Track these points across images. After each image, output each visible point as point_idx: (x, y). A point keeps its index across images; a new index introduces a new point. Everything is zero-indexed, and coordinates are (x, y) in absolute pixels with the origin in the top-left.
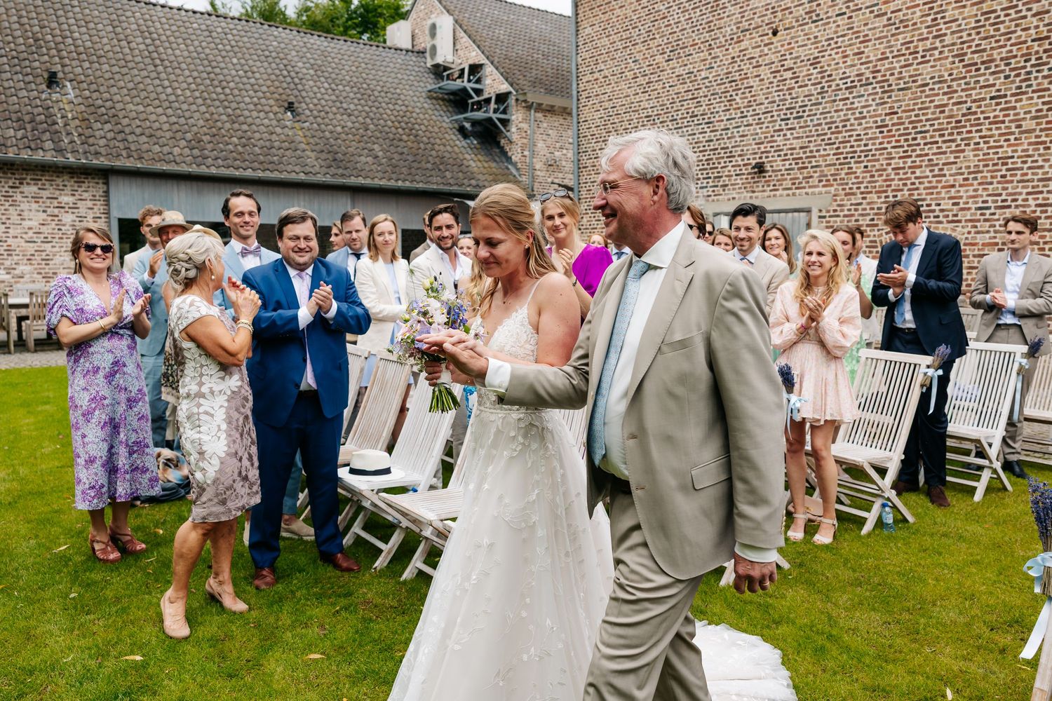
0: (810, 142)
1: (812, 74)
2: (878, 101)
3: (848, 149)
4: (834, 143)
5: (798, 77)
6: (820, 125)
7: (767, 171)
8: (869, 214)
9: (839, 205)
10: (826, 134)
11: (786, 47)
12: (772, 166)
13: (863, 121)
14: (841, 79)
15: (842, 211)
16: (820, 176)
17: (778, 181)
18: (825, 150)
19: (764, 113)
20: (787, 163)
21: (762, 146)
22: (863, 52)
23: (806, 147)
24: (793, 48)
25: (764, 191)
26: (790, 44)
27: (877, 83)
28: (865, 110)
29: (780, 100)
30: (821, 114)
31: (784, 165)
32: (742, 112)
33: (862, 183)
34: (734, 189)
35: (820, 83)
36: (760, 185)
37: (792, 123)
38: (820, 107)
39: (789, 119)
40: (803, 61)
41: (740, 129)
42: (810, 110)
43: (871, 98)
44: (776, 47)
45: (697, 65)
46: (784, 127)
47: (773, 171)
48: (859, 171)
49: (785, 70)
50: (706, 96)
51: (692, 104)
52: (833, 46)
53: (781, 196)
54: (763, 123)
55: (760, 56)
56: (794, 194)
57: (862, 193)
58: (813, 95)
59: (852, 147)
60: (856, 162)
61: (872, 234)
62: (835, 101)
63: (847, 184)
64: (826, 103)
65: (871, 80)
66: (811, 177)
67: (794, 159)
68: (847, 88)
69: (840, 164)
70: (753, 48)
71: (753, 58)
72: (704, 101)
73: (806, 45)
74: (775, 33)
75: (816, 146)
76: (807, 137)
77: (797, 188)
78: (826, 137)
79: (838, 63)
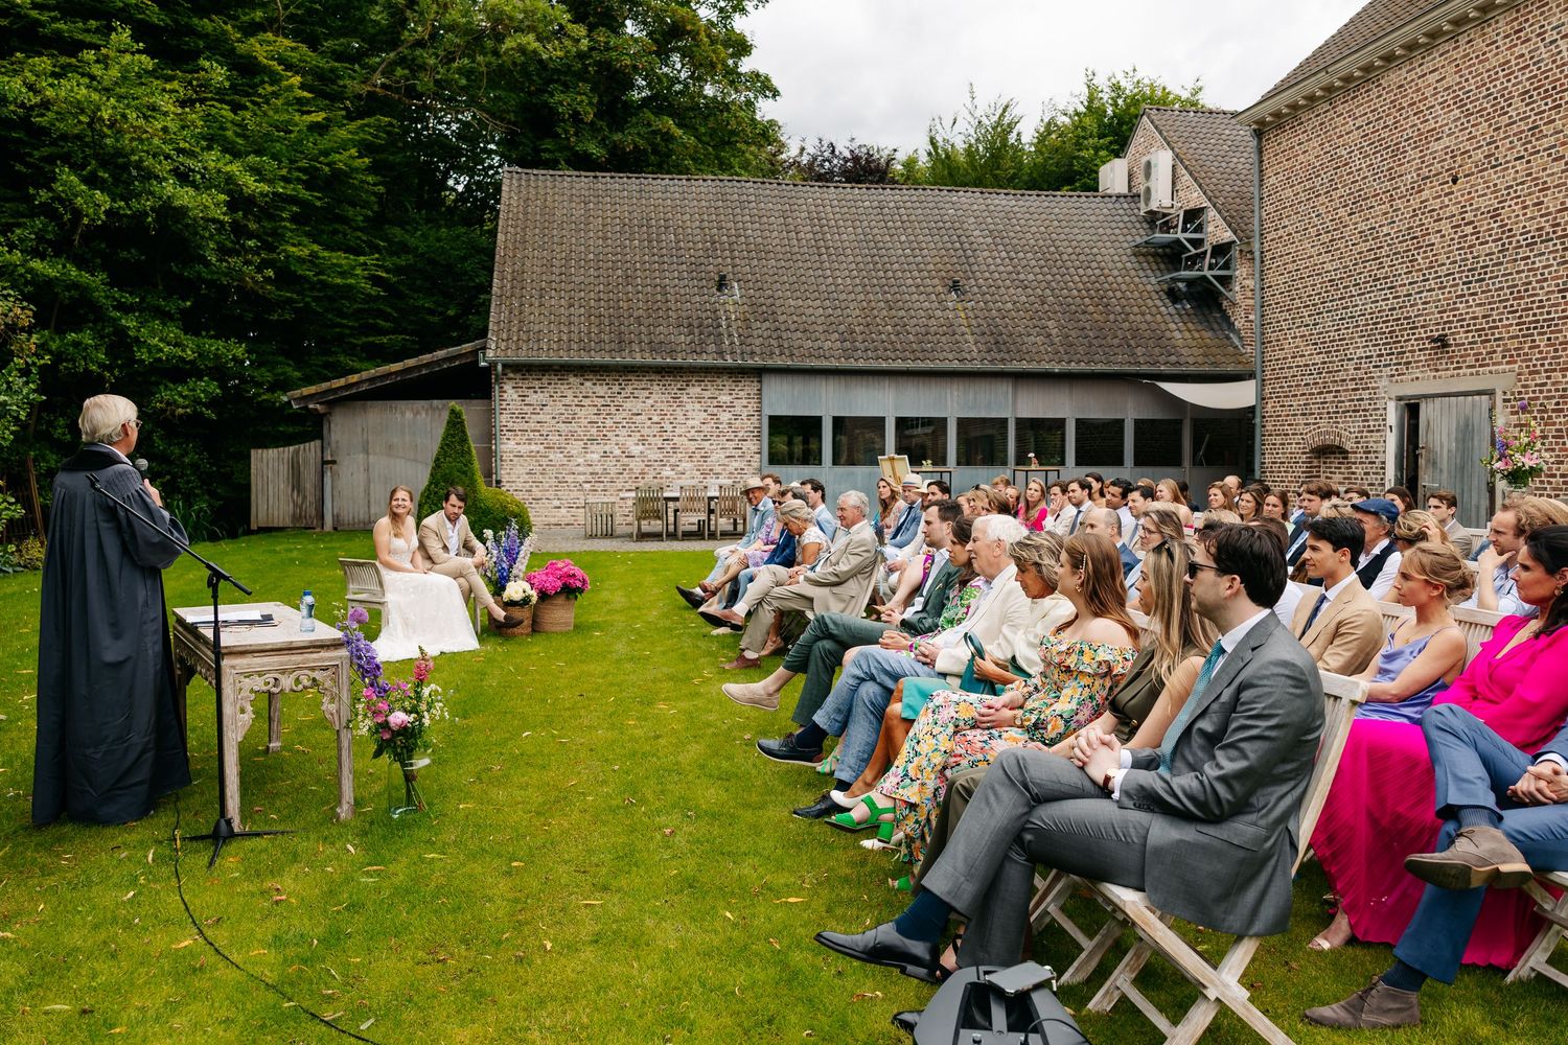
0: (1492, 309)
1: (1492, 229)
2: (1559, 260)
3: (1531, 318)
4: (1517, 311)
5: (1479, 232)
6: (1501, 289)
7: (1450, 346)
8: (1554, 397)
9: (1524, 386)
10: (1508, 300)
11: (1466, 197)
12: (1455, 339)
13: (1545, 284)
14: (1521, 234)
15: (1527, 393)
16: (1503, 351)
17: (1461, 356)
18: (1508, 319)
19: (1446, 276)
20: (1470, 335)
21: (1445, 315)
22: (1542, 203)
23: (1489, 316)
24: (1473, 198)
25: (1447, 369)
26: (1469, 193)
27: (1557, 238)
28: (1546, 271)
29: (1462, 260)
30: (1503, 276)
31: (1467, 338)
32: (1424, 275)
33: (1546, 358)
34: (1417, 367)
35: (1501, 239)
36: (1444, 361)
37: (1475, 287)
38: (1502, 268)
39: (1470, 282)
40: (1482, 213)
41: (1425, 294)
42: (1492, 272)
43: (1551, 256)
44: (1456, 198)
45: (1378, 219)
46: (1466, 292)
47: (1456, 345)
48: (1542, 344)
49: (1466, 224)
50: (1388, 256)
51: (1374, 265)
52: (1513, 195)
53: (1465, 375)
54: (1445, 287)
55: (1441, 208)
56: (1477, 373)
57: (1546, 371)
58: (1493, 253)
59: (1535, 315)
60: (1539, 334)
61: (1558, 421)
62: (1516, 260)
63: (1531, 360)
64: (1507, 262)
65: (1551, 235)
66: (1495, 352)
67: (1477, 330)
68: (1528, 245)
69: (1523, 336)
70: (1434, 198)
71: (1433, 210)
72: (1387, 261)
73: (1485, 195)
74: (1455, 181)
75: (1498, 315)
76: (1490, 303)
77: (1480, 366)
78: (1508, 304)
79: (1518, 216)
